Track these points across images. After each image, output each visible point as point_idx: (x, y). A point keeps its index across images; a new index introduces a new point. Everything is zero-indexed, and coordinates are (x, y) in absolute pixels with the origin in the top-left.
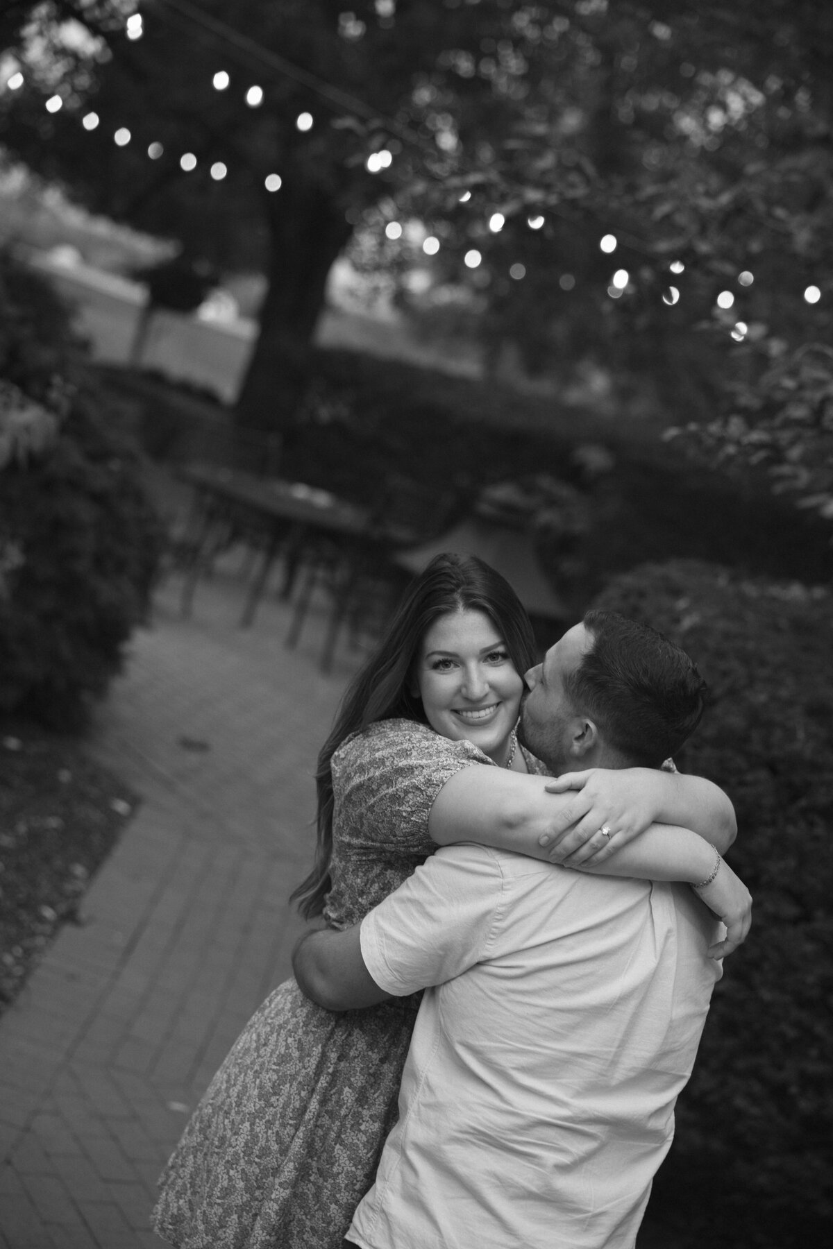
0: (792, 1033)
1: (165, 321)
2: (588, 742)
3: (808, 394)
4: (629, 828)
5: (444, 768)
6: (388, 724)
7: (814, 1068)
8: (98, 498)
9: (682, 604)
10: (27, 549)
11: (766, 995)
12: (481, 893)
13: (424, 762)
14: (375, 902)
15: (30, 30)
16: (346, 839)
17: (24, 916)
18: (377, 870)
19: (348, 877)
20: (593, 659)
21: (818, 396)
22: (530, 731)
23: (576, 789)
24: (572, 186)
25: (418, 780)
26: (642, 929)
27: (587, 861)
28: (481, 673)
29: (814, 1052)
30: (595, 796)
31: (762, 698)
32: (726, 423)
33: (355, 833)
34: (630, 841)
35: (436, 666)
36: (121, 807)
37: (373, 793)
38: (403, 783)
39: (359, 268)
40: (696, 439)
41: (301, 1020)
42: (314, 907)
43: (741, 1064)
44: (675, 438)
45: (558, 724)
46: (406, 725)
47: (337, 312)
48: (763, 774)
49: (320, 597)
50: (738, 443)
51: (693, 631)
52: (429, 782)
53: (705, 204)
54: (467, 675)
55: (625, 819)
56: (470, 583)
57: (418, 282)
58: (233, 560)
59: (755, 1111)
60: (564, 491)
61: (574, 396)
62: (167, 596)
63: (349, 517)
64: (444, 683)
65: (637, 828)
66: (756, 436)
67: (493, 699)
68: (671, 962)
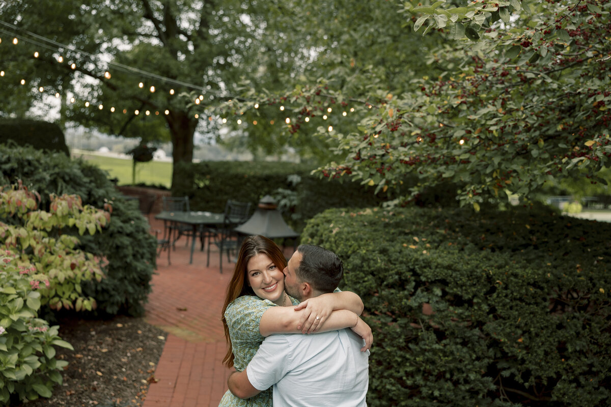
0: (399, 360)
1: (140, 165)
2: (307, 290)
3: (353, 150)
4: (325, 315)
5: (260, 311)
6: (240, 298)
7: (409, 369)
8: (128, 235)
9: (331, 226)
10: (109, 258)
11: (388, 349)
12: (282, 350)
13: (254, 310)
14: (250, 361)
15: (73, 82)
16: (235, 341)
17: (137, 385)
18: (247, 350)
19: (239, 353)
20: (303, 263)
21: (357, 150)
22: (289, 290)
23: (304, 307)
24: (263, 98)
25: (253, 317)
26: (339, 347)
27: (314, 330)
28: (268, 274)
29: (408, 364)
30: (311, 308)
31: (364, 251)
32: (330, 165)
33: (237, 338)
34: (327, 319)
35: (253, 275)
36: (162, 338)
37: (239, 324)
38: (248, 319)
39: (202, 133)
40: (322, 172)
41: (235, 403)
42: (231, 364)
43: (386, 374)
44: (315, 174)
45: (297, 286)
46: (246, 297)
47: (199, 148)
48: (370, 277)
49: (214, 248)
50: (335, 170)
51: (337, 234)
52: (256, 317)
53: (306, 94)
54: (264, 276)
55: (323, 313)
56: (258, 245)
57: (224, 131)
58: (182, 242)
59: (394, 388)
60: (288, 192)
61: (284, 158)
62: (161, 260)
63: (218, 218)
64: (256, 280)
65: (328, 314)
66: (342, 166)
67: (274, 282)
68: (351, 356)
